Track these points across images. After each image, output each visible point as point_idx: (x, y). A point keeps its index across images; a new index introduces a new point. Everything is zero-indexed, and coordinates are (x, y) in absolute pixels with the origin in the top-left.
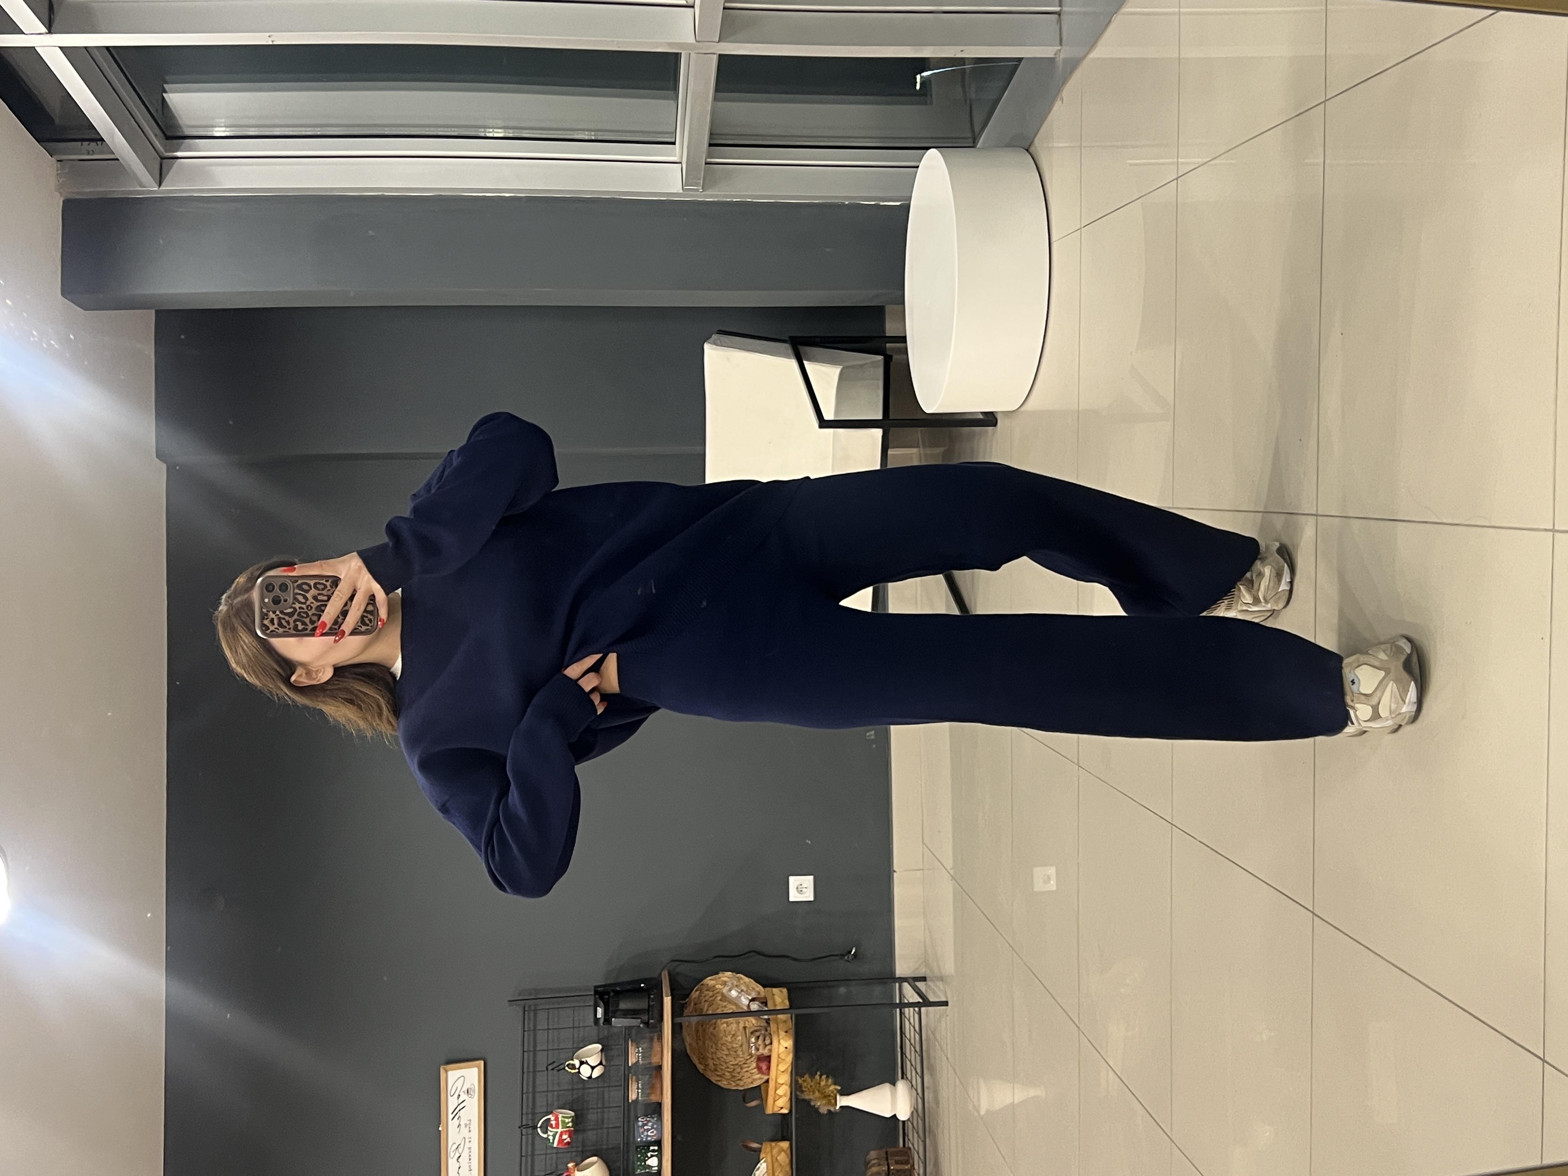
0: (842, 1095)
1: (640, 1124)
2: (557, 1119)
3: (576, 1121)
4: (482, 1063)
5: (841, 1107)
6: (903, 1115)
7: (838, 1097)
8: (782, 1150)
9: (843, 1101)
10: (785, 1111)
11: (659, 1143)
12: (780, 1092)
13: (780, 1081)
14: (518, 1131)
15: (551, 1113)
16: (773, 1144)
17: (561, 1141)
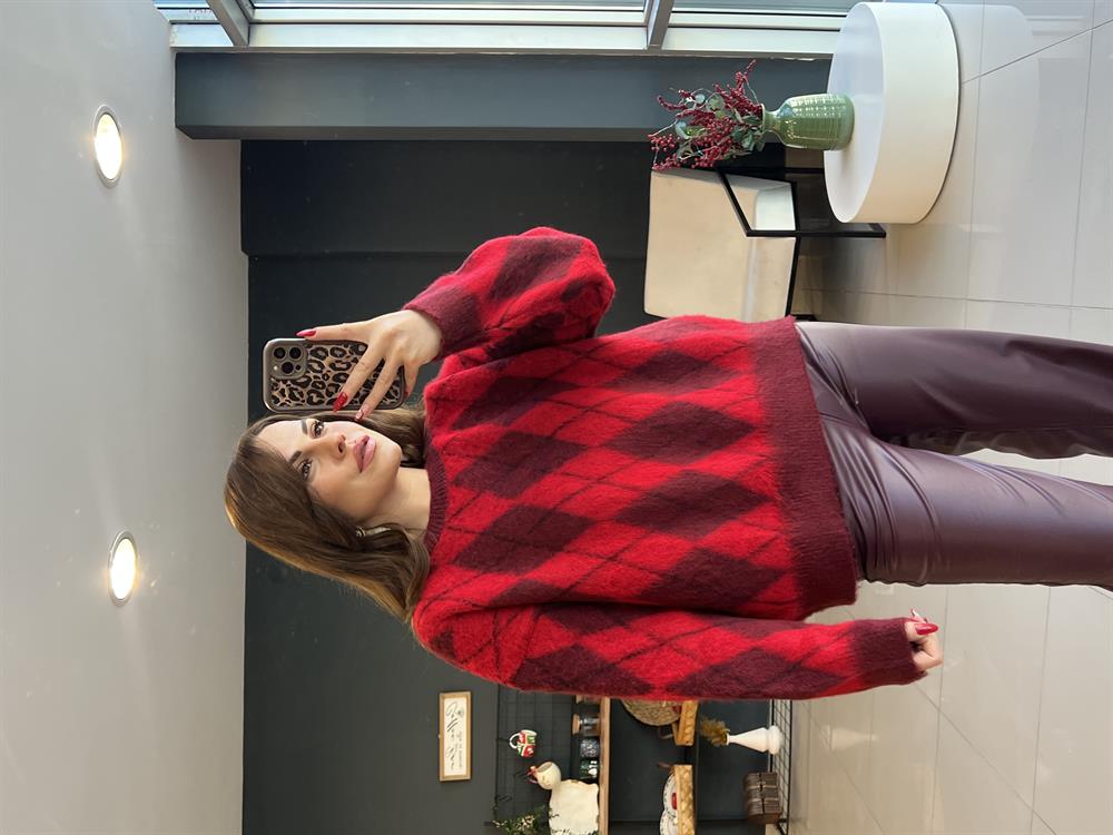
0: (731, 734)
1: (584, 745)
2: (524, 736)
3: (536, 738)
4: (469, 693)
5: (730, 744)
6: (774, 751)
7: (728, 736)
8: (687, 771)
9: (731, 739)
10: (690, 744)
11: (597, 759)
12: (687, 731)
13: (688, 723)
14: (495, 743)
15: (520, 731)
16: (681, 766)
17: (526, 752)
